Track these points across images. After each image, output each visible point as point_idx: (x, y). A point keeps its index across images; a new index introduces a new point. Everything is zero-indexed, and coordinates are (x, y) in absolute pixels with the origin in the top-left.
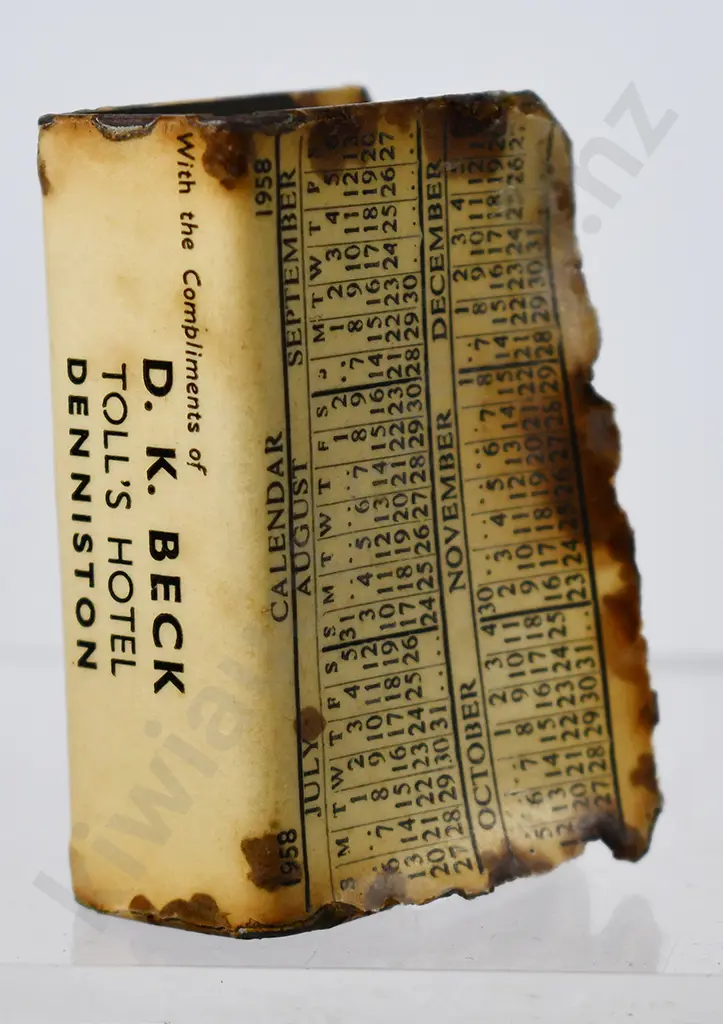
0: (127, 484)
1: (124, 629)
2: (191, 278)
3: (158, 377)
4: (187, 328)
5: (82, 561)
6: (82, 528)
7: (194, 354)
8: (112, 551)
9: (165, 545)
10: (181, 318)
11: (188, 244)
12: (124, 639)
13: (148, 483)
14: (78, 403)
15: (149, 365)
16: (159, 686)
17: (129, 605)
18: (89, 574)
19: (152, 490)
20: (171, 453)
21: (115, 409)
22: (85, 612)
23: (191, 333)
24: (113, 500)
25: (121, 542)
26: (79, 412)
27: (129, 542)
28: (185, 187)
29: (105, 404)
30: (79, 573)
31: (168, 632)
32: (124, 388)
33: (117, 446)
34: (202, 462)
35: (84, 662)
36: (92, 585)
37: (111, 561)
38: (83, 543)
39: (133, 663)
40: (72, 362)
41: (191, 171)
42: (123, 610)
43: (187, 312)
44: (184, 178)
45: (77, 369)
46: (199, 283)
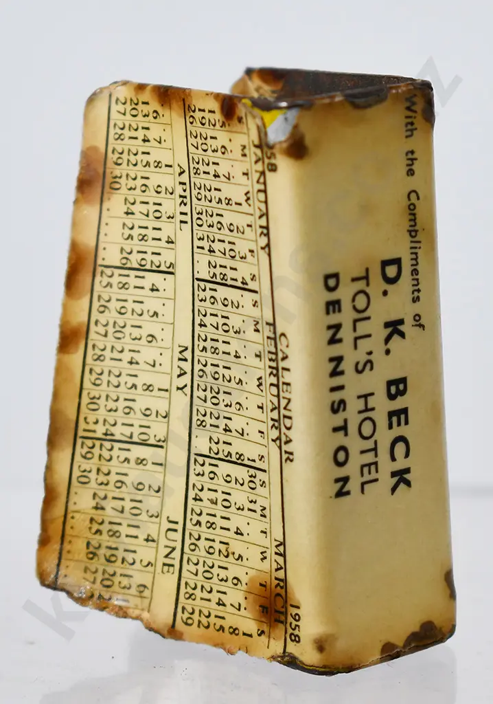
0: (370, 353)
1: (369, 458)
2: (413, 196)
3: (391, 271)
4: (410, 232)
5: (338, 420)
6: (337, 396)
7: (416, 248)
8: (360, 404)
9: (397, 388)
10: (406, 225)
11: (411, 172)
12: (369, 465)
13: (385, 348)
14: (333, 306)
15: (385, 263)
16: (394, 490)
17: (372, 440)
18: (343, 428)
19: (388, 352)
20: (401, 322)
21: (361, 302)
22: (340, 456)
23: (413, 234)
24: (360, 367)
25: (366, 396)
26: (334, 312)
27: (372, 394)
28: (409, 133)
29: (353, 300)
30: (336, 430)
31: (400, 449)
32: (368, 285)
33: (363, 328)
34: (422, 322)
35: (340, 494)
36: (346, 434)
37: (360, 412)
38: (338, 407)
39: (376, 480)
40: (327, 277)
41: (414, 121)
42: (369, 444)
43: (410, 220)
44: (409, 127)
45: (331, 281)
46: (418, 198)
